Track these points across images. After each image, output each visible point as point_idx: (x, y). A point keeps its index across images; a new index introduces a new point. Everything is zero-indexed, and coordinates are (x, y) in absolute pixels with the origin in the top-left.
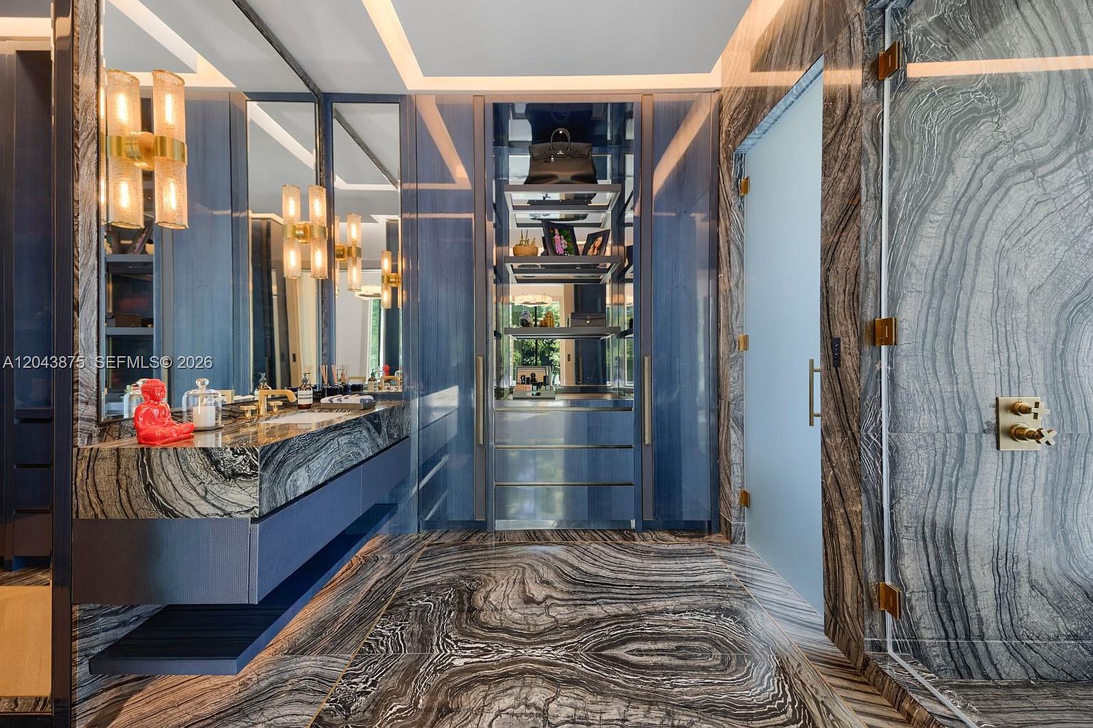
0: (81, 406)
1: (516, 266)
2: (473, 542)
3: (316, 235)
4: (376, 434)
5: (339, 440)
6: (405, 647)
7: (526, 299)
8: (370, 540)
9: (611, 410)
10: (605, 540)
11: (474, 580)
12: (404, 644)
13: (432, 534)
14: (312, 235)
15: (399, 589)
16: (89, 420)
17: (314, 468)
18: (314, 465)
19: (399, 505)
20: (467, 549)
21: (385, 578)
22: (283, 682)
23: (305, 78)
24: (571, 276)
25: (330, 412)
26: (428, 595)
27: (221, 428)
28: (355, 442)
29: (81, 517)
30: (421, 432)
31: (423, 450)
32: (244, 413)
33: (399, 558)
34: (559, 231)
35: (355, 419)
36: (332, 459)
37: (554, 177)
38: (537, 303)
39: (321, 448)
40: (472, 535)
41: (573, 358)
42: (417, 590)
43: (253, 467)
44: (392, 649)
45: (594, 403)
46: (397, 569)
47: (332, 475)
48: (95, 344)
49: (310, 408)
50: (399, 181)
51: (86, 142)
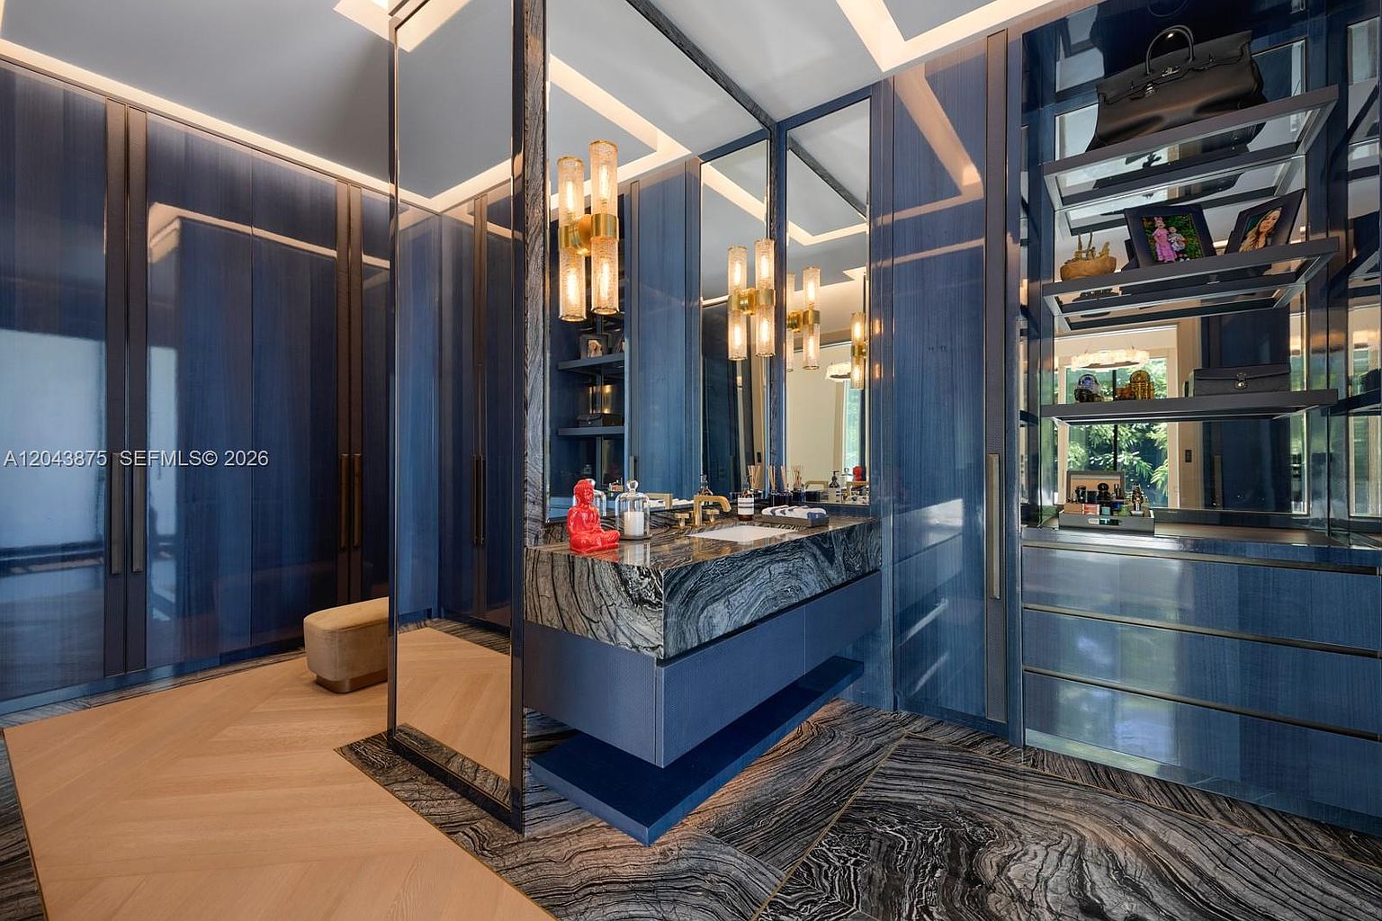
0: (529, 506)
1: (1068, 298)
2: (983, 753)
3: (762, 301)
4: (826, 564)
5: (771, 568)
6: (858, 897)
7: (1092, 359)
8: (828, 703)
9: (1308, 567)
10: (1289, 838)
11: (980, 825)
12: (857, 892)
13: (915, 719)
14: (757, 303)
15: (859, 794)
16: (536, 521)
17: (736, 603)
18: (737, 599)
19: (866, 665)
20: (970, 763)
21: (842, 768)
22: (703, 874)
23: (754, 110)
24: (1192, 302)
25: (772, 527)
26: (902, 822)
27: (649, 538)
28: (795, 572)
29: (529, 619)
30: (897, 565)
31: (901, 593)
32: (678, 521)
33: (866, 745)
34: (1165, 220)
35: (795, 541)
36: (761, 593)
37: (1156, 119)
38: (1116, 365)
39: (746, 577)
40: (982, 741)
41: (1198, 456)
42: (885, 806)
43: (658, 594)
44: (840, 893)
45: (1254, 548)
46: (860, 760)
47: (761, 615)
48: (541, 443)
49: (751, 519)
50: (868, 206)
51: (534, 237)
